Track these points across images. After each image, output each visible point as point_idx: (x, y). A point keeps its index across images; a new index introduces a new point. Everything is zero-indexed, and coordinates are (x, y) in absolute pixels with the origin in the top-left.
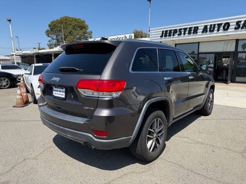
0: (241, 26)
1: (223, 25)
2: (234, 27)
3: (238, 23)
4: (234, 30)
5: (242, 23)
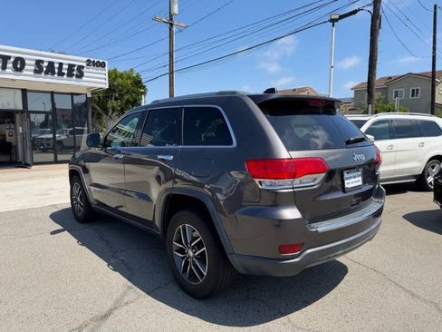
0: (45, 69)
1: (12, 60)
2: (33, 68)
3: (39, 63)
4: (32, 73)
5: (46, 64)
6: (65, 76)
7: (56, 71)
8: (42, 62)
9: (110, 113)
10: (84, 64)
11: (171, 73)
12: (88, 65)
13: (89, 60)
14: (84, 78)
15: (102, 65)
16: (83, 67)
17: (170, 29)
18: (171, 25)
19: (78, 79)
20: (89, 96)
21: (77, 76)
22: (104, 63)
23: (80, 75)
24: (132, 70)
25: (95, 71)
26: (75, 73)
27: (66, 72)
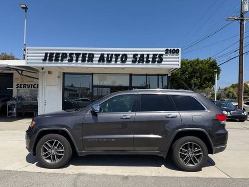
0: (138, 59)
1: (121, 56)
2: (131, 59)
3: (135, 56)
4: (131, 63)
5: (139, 56)
6: (150, 63)
7: (145, 59)
8: (137, 55)
9: (193, 88)
10: (164, 53)
11: (241, 55)
12: (166, 53)
13: (167, 50)
14: (163, 63)
15: (177, 52)
16: (162, 55)
17: (241, 24)
18: (242, 20)
19: (158, 64)
20: (170, 75)
21: (158, 62)
22: (178, 50)
23: (161, 61)
24: (210, 58)
25: (171, 56)
26: (157, 59)
27: (151, 59)
